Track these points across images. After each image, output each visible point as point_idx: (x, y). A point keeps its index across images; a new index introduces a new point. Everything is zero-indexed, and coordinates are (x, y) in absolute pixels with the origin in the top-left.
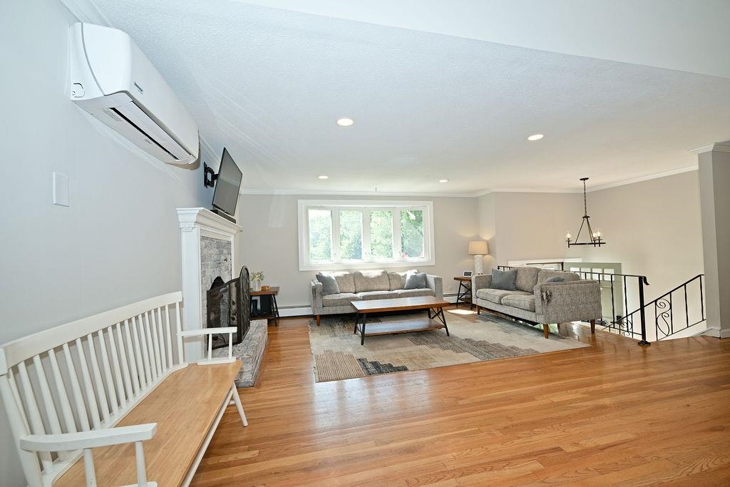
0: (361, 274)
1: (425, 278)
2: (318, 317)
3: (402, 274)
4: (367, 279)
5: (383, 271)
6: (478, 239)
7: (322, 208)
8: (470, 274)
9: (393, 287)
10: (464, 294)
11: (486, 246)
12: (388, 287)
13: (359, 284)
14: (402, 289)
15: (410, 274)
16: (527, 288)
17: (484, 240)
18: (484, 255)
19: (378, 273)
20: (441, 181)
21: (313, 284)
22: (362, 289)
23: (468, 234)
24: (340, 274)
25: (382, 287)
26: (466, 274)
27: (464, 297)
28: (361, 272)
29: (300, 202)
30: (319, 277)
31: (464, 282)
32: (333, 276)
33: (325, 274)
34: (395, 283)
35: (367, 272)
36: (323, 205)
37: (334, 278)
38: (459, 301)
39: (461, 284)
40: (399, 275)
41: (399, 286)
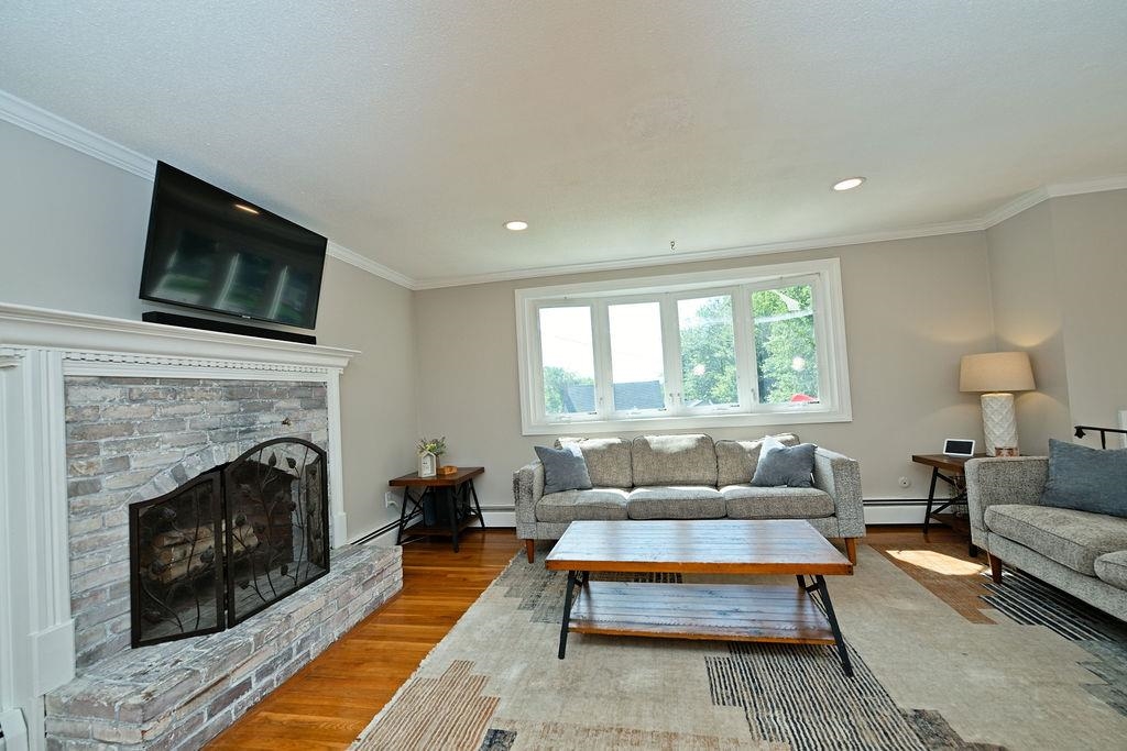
0: (646, 443)
1: (809, 457)
2: (530, 545)
3: (749, 445)
4: (659, 454)
5: (700, 436)
6: (997, 346)
7: (567, 303)
8: (966, 447)
9: (723, 477)
10: (945, 505)
11: (1027, 364)
12: (710, 476)
13: (639, 468)
14: (747, 482)
15: (772, 443)
17: (1017, 349)
18: (1016, 394)
19: (687, 441)
20: (840, 187)
22: (647, 478)
24: (599, 443)
25: (694, 476)
26: (952, 446)
27: (948, 510)
28: (648, 438)
30: (541, 453)
31: (945, 471)
32: (580, 449)
34: (728, 467)
35: (661, 438)
36: (569, 296)
37: (578, 453)
38: (931, 521)
39: (936, 475)
40: (741, 448)
41: (740, 475)
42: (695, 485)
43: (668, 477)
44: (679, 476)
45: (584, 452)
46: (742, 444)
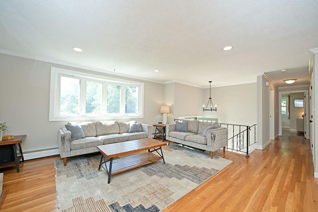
0: (101, 123)
1: (141, 126)
2: (65, 159)
3: (127, 123)
4: (105, 126)
5: (115, 121)
6: (164, 105)
7: (73, 77)
9: (121, 131)
10: (158, 133)
11: (169, 109)
12: (118, 131)
13: (99, 130)
14: (128, 132)
15: (132, 123)
16: (194, 131)
17: (167, 106)
18: (168, 113)
19: (112, 123)
20: (155, 71)
21: (62, 133)
22: (102, 133)
23: (160, 102)
24: (85, 123)
25: (115, 132)
26: (159, 123)
28: (102, 122)
29: (53, 69)
30: (68, 127)
32: (80, 125)
33: (74, 124)
34: (123, 129)
35: (106, 122)
36: (74, 75)
37: (81, 127)
38: (155, 137)
39: (157, 128)
40: (125, 124)
41: (125, 131)
42: (115, 134)
43: (108, 132)
44: (111, 132)
45: (82, 126)
46: (126, 123)
